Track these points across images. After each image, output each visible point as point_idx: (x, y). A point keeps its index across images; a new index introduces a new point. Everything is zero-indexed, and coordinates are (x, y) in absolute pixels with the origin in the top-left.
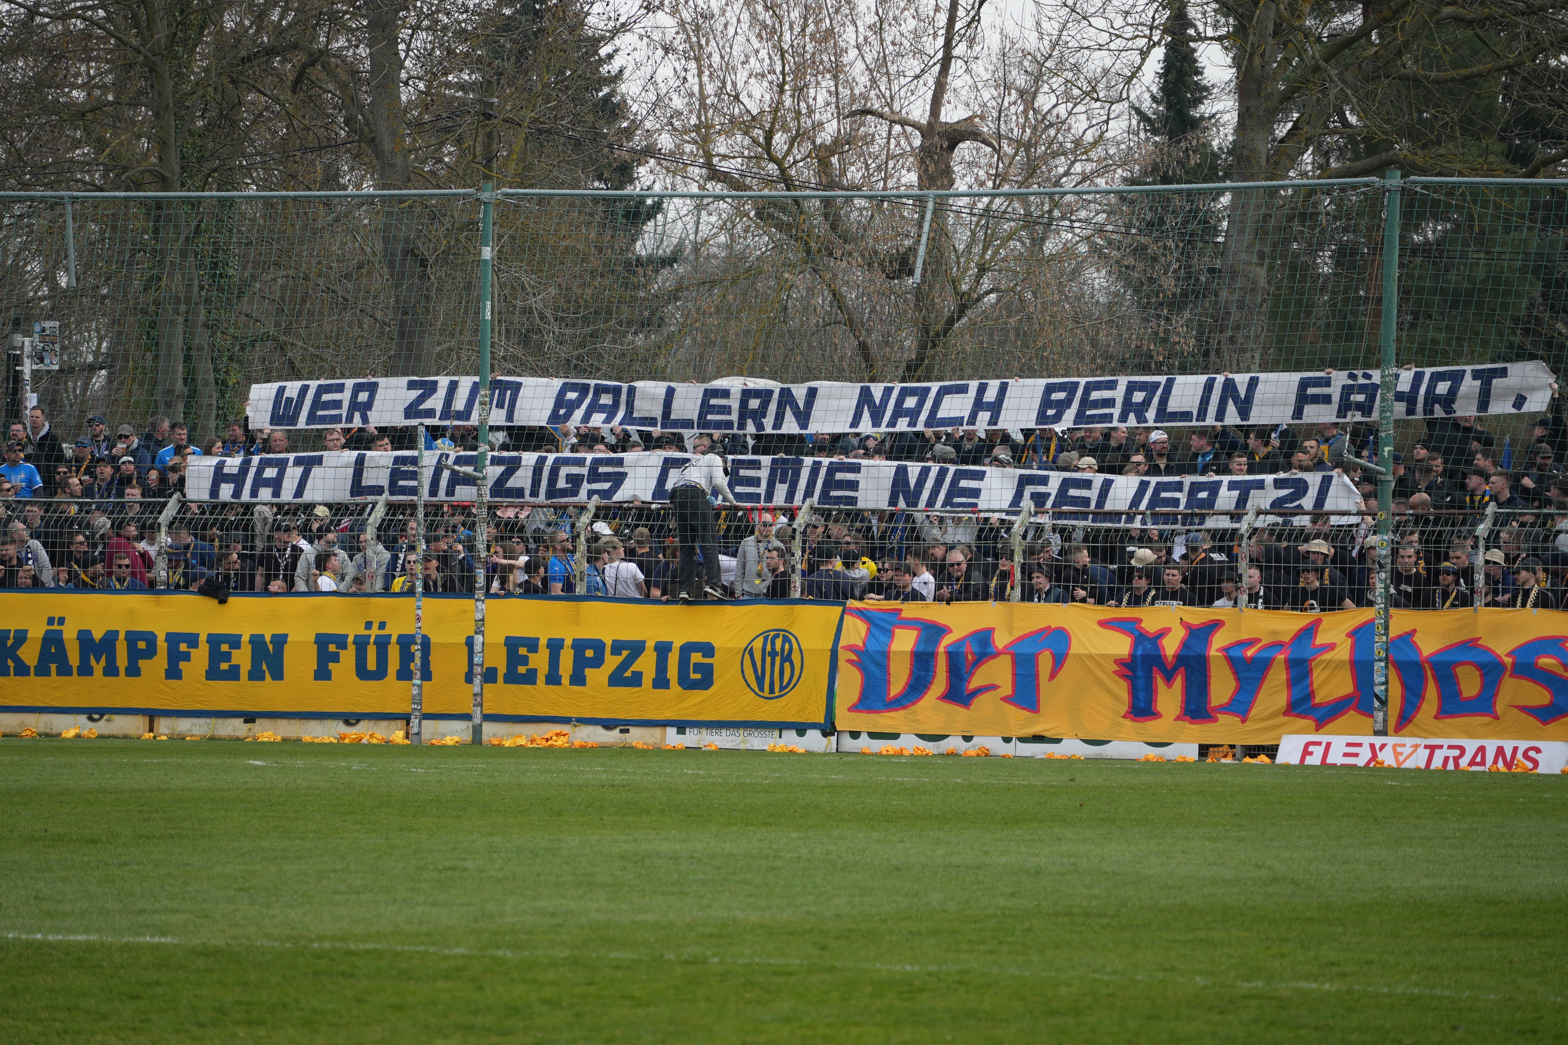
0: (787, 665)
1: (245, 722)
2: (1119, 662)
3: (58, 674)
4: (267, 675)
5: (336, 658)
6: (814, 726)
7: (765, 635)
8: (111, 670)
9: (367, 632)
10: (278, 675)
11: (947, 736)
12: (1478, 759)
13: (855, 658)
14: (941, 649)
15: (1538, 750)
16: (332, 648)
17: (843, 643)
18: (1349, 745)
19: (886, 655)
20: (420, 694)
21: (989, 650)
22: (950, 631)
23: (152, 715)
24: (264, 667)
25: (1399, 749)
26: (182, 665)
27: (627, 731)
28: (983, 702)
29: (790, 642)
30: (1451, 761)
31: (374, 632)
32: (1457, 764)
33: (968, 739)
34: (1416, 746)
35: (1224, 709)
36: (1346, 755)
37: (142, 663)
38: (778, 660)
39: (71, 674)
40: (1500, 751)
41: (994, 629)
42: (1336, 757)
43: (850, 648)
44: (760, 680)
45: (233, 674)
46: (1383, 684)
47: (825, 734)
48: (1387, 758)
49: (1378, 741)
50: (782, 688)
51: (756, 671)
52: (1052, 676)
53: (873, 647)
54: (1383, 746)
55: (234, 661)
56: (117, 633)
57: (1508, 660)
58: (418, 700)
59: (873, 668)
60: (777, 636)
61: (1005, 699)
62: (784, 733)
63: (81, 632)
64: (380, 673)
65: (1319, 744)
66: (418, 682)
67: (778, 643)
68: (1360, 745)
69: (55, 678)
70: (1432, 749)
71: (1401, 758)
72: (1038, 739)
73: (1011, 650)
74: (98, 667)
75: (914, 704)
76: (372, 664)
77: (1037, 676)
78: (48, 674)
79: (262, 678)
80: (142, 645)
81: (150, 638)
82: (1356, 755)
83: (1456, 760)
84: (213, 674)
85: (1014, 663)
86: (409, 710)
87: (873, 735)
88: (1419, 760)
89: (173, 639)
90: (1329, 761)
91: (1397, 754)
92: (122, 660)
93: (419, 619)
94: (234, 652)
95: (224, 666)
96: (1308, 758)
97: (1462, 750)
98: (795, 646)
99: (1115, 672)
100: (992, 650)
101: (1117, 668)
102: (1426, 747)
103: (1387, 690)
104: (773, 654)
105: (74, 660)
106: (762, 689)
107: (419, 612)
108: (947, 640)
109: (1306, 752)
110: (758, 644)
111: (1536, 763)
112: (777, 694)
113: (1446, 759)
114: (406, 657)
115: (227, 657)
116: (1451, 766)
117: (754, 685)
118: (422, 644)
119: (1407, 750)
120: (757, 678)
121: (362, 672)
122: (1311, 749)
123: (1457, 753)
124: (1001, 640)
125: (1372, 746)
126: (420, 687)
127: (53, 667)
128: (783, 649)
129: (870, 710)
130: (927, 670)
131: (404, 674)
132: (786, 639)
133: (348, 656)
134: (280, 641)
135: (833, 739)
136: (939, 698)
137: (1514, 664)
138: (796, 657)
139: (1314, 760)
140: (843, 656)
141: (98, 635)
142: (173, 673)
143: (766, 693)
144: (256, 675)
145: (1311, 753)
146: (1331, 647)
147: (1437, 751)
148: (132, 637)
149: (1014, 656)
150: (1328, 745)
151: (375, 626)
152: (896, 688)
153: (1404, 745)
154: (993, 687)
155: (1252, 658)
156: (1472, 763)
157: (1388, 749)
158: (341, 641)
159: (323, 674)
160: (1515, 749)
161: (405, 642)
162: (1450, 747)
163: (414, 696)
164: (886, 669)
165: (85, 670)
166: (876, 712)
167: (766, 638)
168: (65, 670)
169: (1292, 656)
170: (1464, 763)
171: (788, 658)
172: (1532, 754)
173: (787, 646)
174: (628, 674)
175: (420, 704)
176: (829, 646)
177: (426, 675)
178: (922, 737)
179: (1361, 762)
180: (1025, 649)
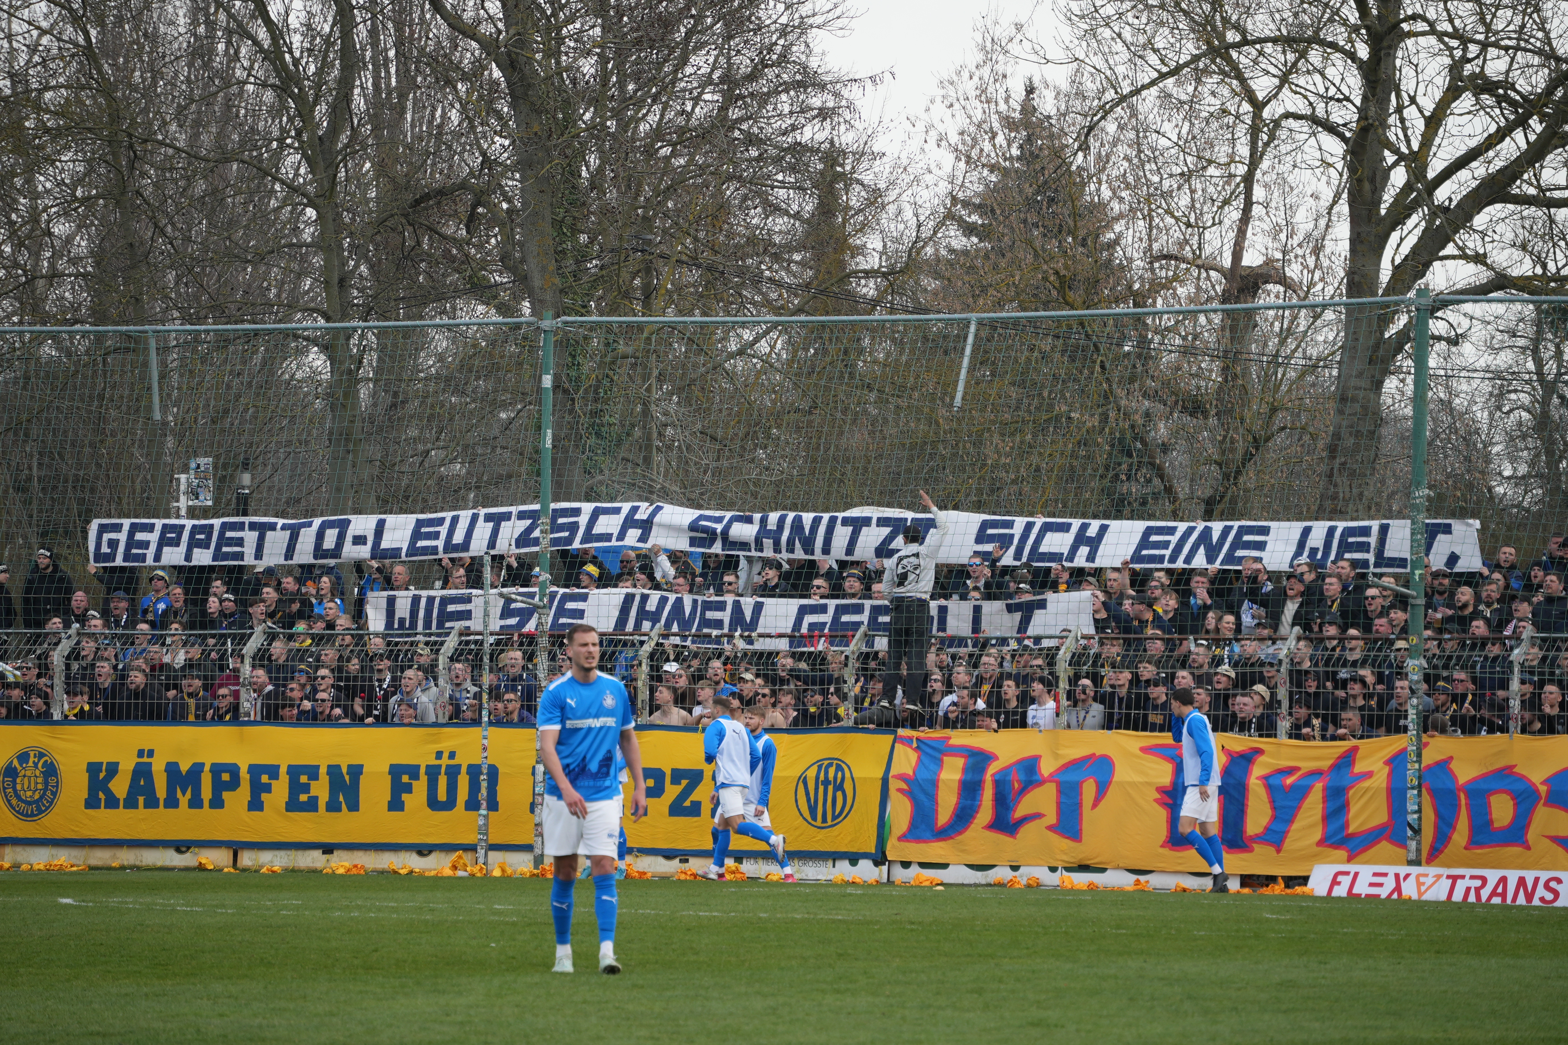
0: (839, 794)
1: (324, 853)
2: (1160, 790)
3: (145, 807)
4: (344, 806)
5: (408, 789)
6: (865, 856)
7: (819, 764)
8: (196, 803)
9: (438, 762)
10: (354, 807)
11: (993, 866)
12: (1500, 890)
13: (905, 787)
14: (988, 778)
15: (1559, 881)
16: (405, 779)
17: (894, 771)
18: (1375, 874)
19: (935, 784)
20: (486, 825)
21: (1035, 778)
22: (996, 758)
23: (236, 848)
24: (341, 799)
25: (1422, 879)
26: (264, 796)
27: (687, 861)
28: (1028, 831)
29: (843, 771)
30: (1473, 892)
31: (445, 761)
32: (1478, 896)
33: (1015, 868)
34: (1438, 877)
35: (1259, 838)
36: (1372, 885)
37: (226, 795)
38: (831, 788)
39: (157, 807)
40: (1522, 881)
41: (1040, 757)
42: (1362, 888)
43: (901, 777)
44: (813, 810)
45: (312, 805)
46: (1415, 812)
47: (877, 864)
48: (1409, 890)
49: (1403, 870)
50: (834, 818)
51: (809, 800)
52: (1095, 805)
53: (923, 775)
54: (1407, 876)
55: (313, 793)
56: (203, 764)
57: (1543, 789)
58: (484, 830)
59: (922, 797)
60: (831, 765)
61: (1050, 828)
62: (838, 863)
63: (168, 764)
64: (450, 804)
65: (1348, 873)
66: (483, 812)
67: (832, 771)
68: (1385, 875)
69: (141, 812)
70: (1454, 879)
71: (1423, 889)
72: (1084, 868)
73: (1056, 777)
74: (184, 800)
75: (960, 833)
76: (442, 795)
77: (1080, 805)
78: (136, 807)
79: (339, 810)
80: (226, 777)
81: (233, 770)
82: (1381, 885)
83: (1478, 890)
84: (293, 805)
85: (1059, 791)
86: (476, 841)
87: (923, 865)
88: (1438, 892)
89: (255, 770)
90: (1355, 891)
91: (1419, 884)
92: (206, 793)
93: (485, 749)
94: (313, 783)
95: (303, 798)
96: (1336, 888)
97: (1484, 880)
98: (847, 775)
99: (1156, 800)
100: (1037, 777)
101: (1158, 796)
102: (1448, 877)
103: (1420, 819)
104: (826, 783)
105: (161, 792)
106: (814, 818)
107: (485, 742)
108: (993, 768)
109: (1335, 882)
110: (812, 773)
111: (1556, 894)
112: (830, 823)
113: (1468, 889)
114: (474, 787)
115: (306, 788)
116: (1472, 898)
117: (807, 814)
118: (488, 774)
119: (1429, 881)
120: (810, 807)
121: (433, 803)
122: (1340, 878)
123: (1478, 883)
124: (1047, 768)
125: (1397, 876)
126: (486, 817)
127: (141, 799)
128: (835, 778)
129: (919, 840)
130: (974, 799)
131: (472, 805)
132: (839, 768)
133: (421, 787)
134: (356, 771)
135: (885, 868)
136: (984, 828)
137: (1548, 792)
138: (848, 786)
139: (1340, 891)
140: (894, 785)
141: (184, 767)
142: (256, 805)
143: (819, 823)
144: (333, 807)
145: (1339, 883)
146: (1369, 775)
147: (1459, 881)
148: (217, 769)
149: (1059, 784)
150: (1356, 874)
151: (446, 755)
152: (944, 816)
153: (1426, 875)
154: (1038, 816)
155: (1291, 786)
156: (1494, 893)
157: (1412, 880)
158: (413, 771)
159: (396, 805)
160: (1537, 880)
161: (474, 771)
162: (1472, 877)
163: (480, 827)
164: (933, 799)
165: (172, 802)
166: (925, 842)
167: (820, 767)
168: (152, 803)
169: (1330, 784)
170: (1485, 894)
171: (840, 787)
172: (1553, 884)
173: (840, 775)
174: (687, 803)
175: (486, 834)
176: (880, 774)
177: (493, 805)
178: (971, 867)
179: (1384, 892)
180: (1070, 777)
